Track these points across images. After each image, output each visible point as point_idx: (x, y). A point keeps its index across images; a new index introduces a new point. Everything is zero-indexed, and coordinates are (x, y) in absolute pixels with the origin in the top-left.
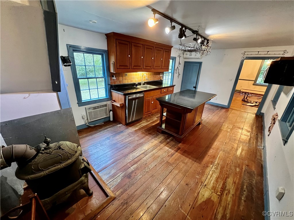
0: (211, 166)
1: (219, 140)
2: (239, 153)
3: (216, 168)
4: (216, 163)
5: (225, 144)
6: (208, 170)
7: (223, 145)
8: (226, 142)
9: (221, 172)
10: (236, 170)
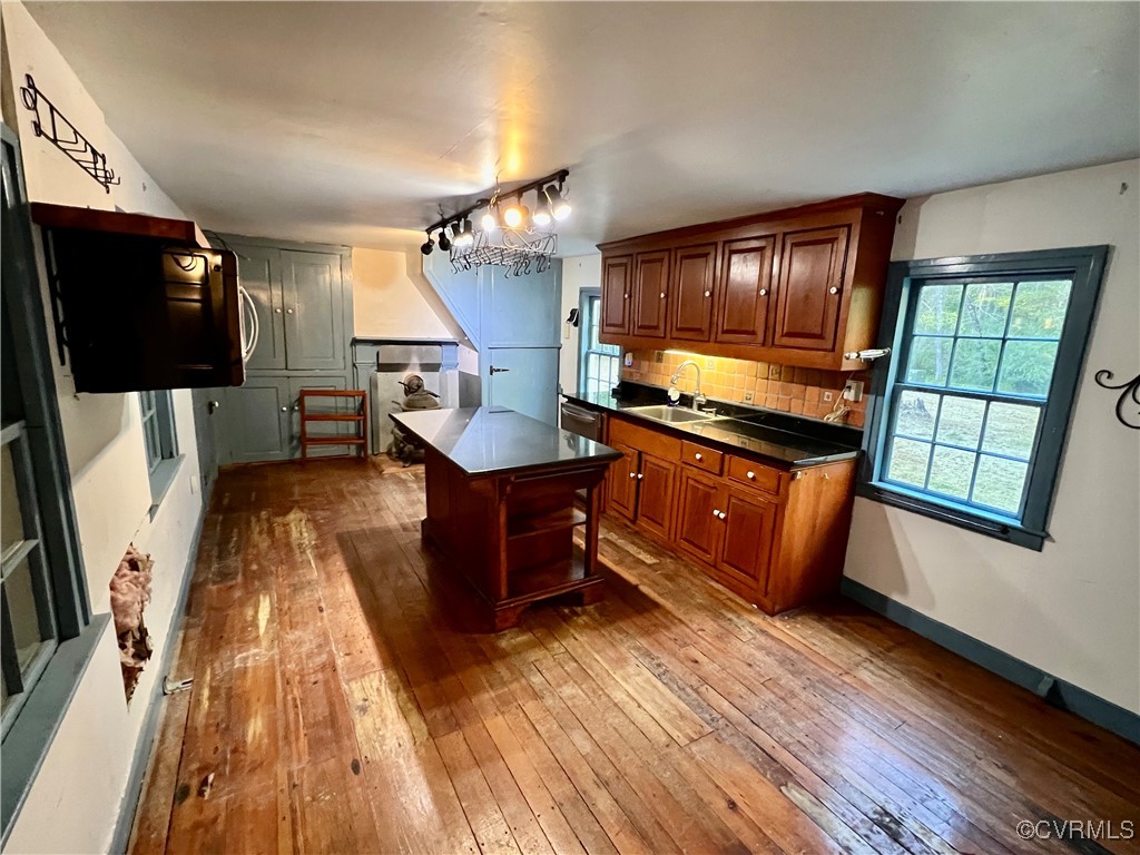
0: (313, 543)
1: (352, 608)
2: (265, 607)
3: (300, 545)
4: (308, 552)
5: (323, 605)
6: (314, 535)
7: (325, 598)
8: (325, 614)
9: (288, 545)
10: (259, 564)
